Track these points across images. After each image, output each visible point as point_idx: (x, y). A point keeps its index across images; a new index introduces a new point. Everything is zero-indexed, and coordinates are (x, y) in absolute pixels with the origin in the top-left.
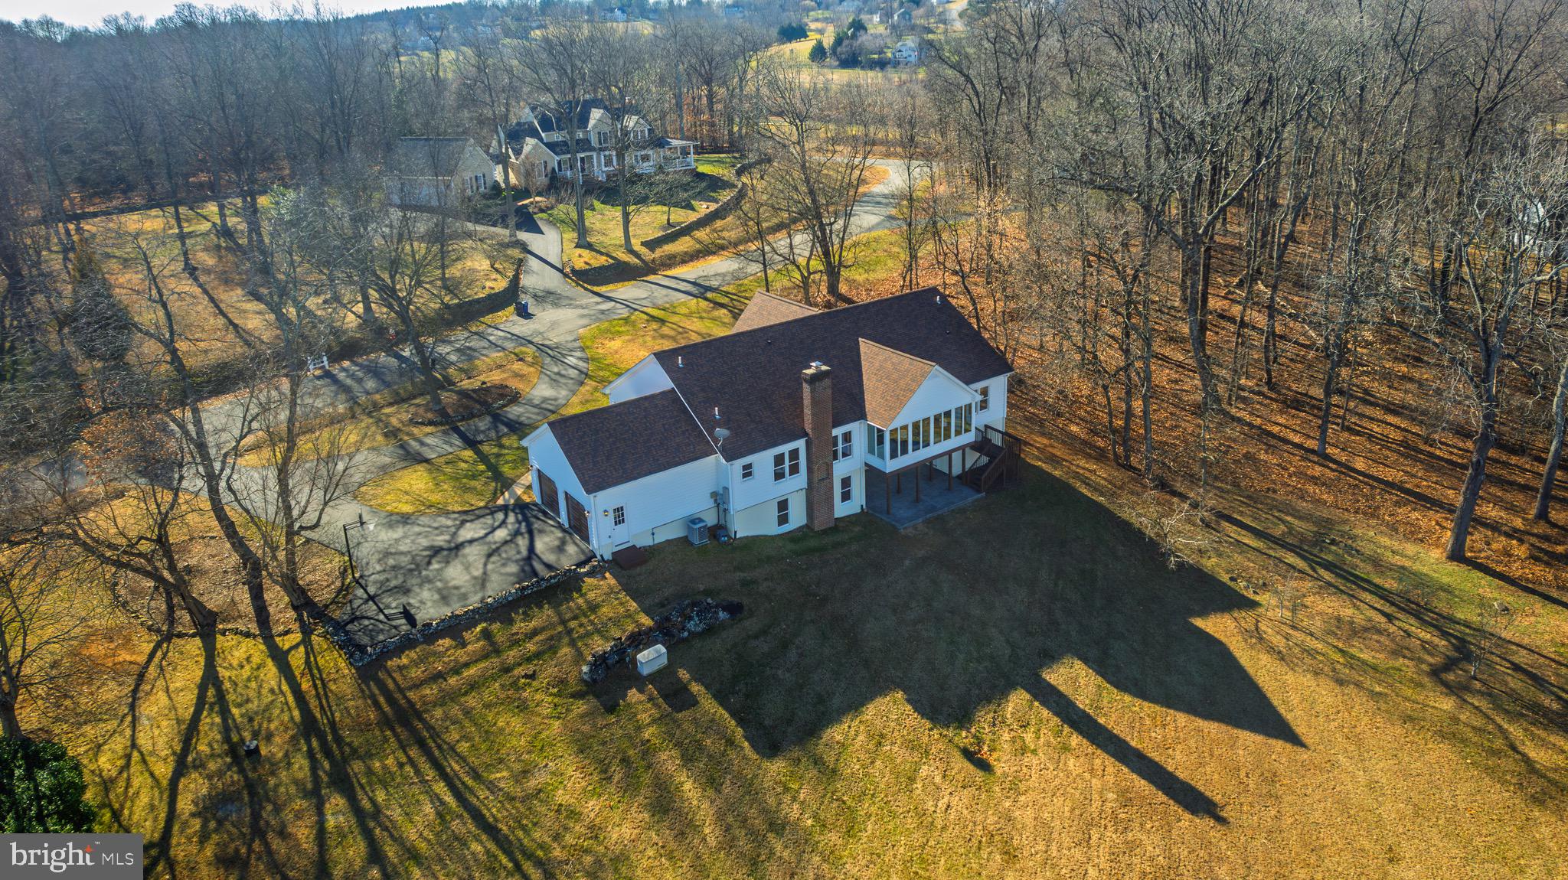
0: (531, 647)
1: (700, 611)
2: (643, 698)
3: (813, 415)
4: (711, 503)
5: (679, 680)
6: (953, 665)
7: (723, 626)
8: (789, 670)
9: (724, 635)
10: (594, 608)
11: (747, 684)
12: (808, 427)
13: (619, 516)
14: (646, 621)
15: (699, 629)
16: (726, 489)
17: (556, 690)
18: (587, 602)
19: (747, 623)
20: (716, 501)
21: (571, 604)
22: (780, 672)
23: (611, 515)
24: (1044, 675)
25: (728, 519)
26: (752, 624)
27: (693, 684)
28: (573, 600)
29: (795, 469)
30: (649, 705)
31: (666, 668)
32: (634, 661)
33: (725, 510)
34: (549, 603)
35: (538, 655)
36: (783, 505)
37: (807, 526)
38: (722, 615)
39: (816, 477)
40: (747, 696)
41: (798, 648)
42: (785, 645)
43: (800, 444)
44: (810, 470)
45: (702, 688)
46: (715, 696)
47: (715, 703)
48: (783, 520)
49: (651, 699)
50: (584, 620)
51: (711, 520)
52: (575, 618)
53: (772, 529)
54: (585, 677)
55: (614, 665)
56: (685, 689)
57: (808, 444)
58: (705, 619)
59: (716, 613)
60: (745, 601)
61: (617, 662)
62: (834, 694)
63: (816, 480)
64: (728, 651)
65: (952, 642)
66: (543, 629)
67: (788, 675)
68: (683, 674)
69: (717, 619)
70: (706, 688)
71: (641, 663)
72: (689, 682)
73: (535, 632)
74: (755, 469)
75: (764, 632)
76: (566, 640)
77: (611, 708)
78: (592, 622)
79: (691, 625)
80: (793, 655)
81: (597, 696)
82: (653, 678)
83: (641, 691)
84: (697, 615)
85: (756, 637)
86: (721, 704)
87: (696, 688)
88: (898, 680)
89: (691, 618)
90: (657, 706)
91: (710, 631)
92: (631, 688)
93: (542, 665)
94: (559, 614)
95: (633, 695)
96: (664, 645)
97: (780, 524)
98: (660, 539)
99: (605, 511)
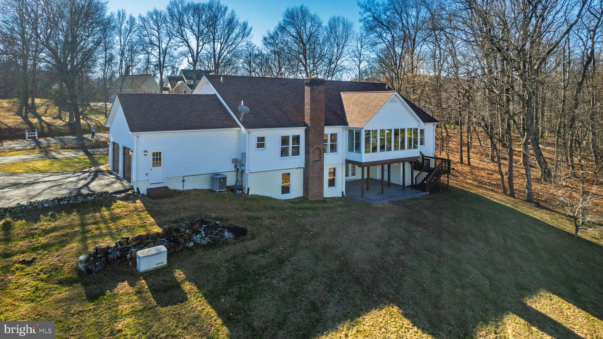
0: (43, 240)
1: (208, 227)
2: (131, 290)
3: (311, 108)
4: (232, 167)
5: (174, 278)
6: (441, 288)
7: (226, 243)
8: (283, 280)
9: (226, 249)
10: (115, 218)
11: (241, 288)
12: (307, 120)
13: (157, 158)
14: (157, 229)
15: (204, 242)
16: (243, 155)
17: (45, 276)
18: (112, 214)
19: (248, 243)
20: (236, 166)
21: (97, 214)
22: (274, 281)
23: (150, 157)
24: (529, 304)
25: (243, 180)
26: (252, 244)
27: (187, 283)
28: (99, 211)
29: (296, 152)
30: (135, 297)
31: (163, 268)
32: (134, 259)
33: (243, 171)
34: (78, 211)
35: (44, 247)
36: (286, 177)
37: (303, 197)
38: (227, 234)
39: (312, 158)
40: (239, 298)
41: (293, 264)
42: (281, 262)
43: (300, 131)
44: (307, 152)
45: (195, 289)
46: (206, 296)
47: (204, 301)
48: (285, 190)
49: (139, 292)
50: (102, 225)
51: (231, 181)
52: (95, 223)
53: (278, 195)
54: (81, 266)
55: (114, 260)
56: (178, 286)
57: (307, 132)
58: (211, 233)
59: (223, 232)
60: (249, 228)
61: (118, 258)
62: (328, 303)
63: (311, 160)
64: (227, 261)
65: (434, 271)
66: (63, 228)
67: (282, 284)
68: (179, 274)
69: (222, 237)
70: (199, 288)
71: (139, 258)
72: (183, 281)
73: (54, 229)
74: (267, 142)
75: (263, 250)
76: (78, 238)
77: (92, 297)
78: (109, 228)
79: (197, 238)
80: (288, 269)
81: (85, 285)
82: (148, 275)
83: (132, 285)
84: (205, 230)
85: (255, 253)
86: (210, 303)
87: (187, 287)
88: (391, 296)
89: (198, 232)
90: (143, 299)
91: (214, 244)
92: (123, 281)
93: (45, 255)
94: (82, 219)
95: (124, 287)
96: (166, 246)
97: (283, 193)
98: (189, 186)
99: (146, 151)
